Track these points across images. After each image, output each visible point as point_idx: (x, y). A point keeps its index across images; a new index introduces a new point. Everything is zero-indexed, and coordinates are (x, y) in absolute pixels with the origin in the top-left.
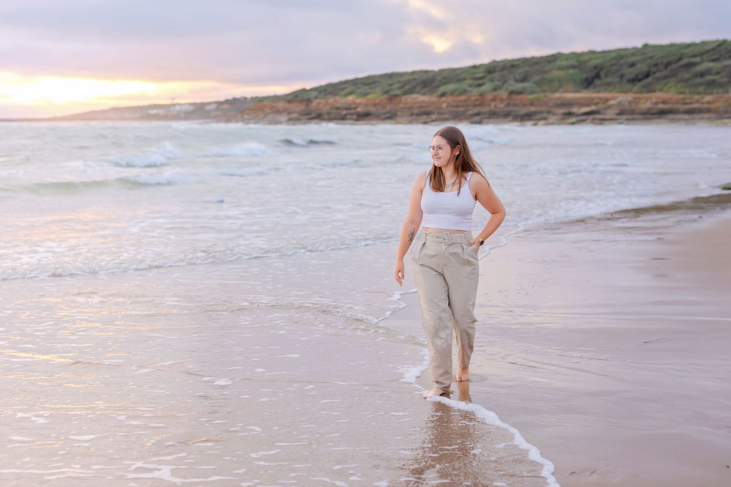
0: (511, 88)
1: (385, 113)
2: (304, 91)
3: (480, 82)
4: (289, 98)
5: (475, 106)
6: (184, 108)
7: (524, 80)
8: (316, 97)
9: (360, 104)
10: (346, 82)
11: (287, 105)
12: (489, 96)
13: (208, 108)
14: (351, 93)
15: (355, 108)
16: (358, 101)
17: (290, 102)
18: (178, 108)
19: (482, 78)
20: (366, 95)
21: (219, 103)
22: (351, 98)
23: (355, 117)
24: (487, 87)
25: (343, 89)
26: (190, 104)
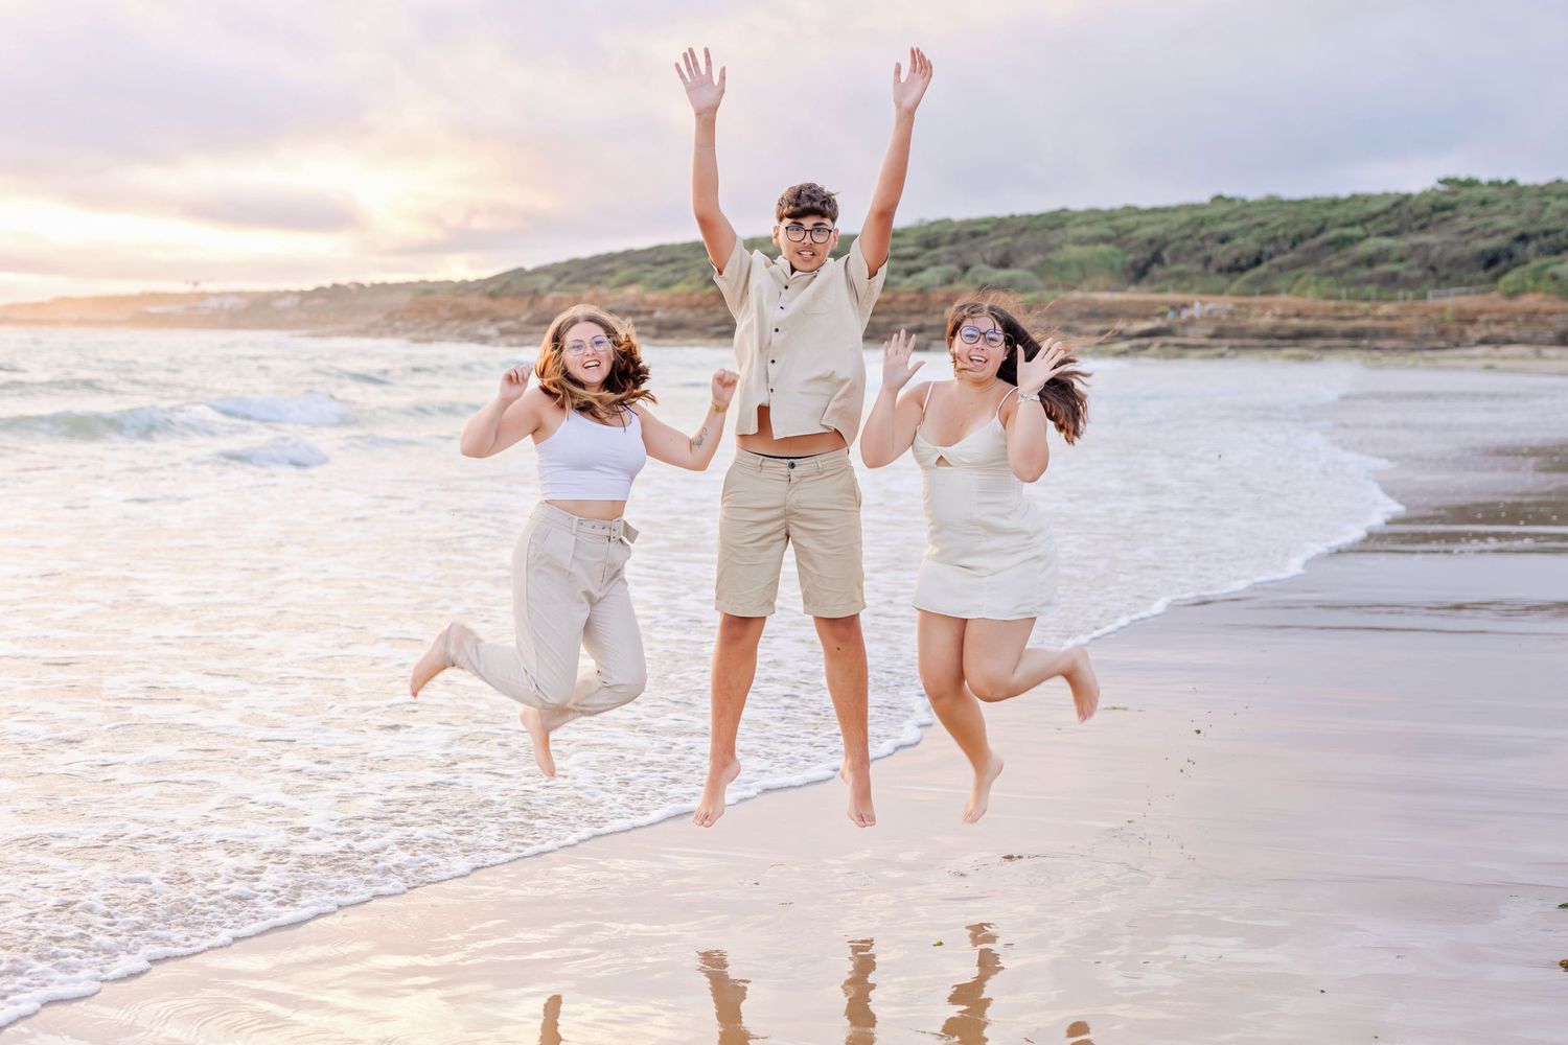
0: (982, 279)
1: (717, 325)
2: (519, 273)
3: (911, 264)
4: (492, 287)
5: (911, 313)
6: (228, 303)
7: (1004, 263)
8: (551, 288)
9: (656, 304)
10: (610, 258)
11: (486, 303)
12: (939, 295)
13: (281, 304)
14: (631, 282)
15: (650, 313)
16: (651, 297)
17: (493, 295)
18: (213, 303)
19: (912, 257)
20: (667, 285)
21: (304, 295)
22: (632, 291)
23: (651, 330)
24: (930, 276)
25: (612, 272)
26: (240, 294)
